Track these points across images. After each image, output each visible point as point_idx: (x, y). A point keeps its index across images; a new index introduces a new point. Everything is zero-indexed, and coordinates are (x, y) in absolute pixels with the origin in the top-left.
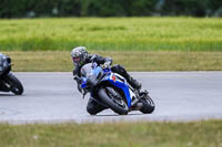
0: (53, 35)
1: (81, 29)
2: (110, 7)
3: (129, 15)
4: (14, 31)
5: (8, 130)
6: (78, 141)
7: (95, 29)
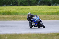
2: (26, 3)
4: (0, 10)
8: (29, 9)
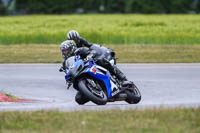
0: (100, 30)
1: (126, 25)
2: (152, 5)
3: (168, 12)
4: (64, 26)
5: (58, 117)
6: (122, 126)
7: (138, 25)
8: (162, 24)
